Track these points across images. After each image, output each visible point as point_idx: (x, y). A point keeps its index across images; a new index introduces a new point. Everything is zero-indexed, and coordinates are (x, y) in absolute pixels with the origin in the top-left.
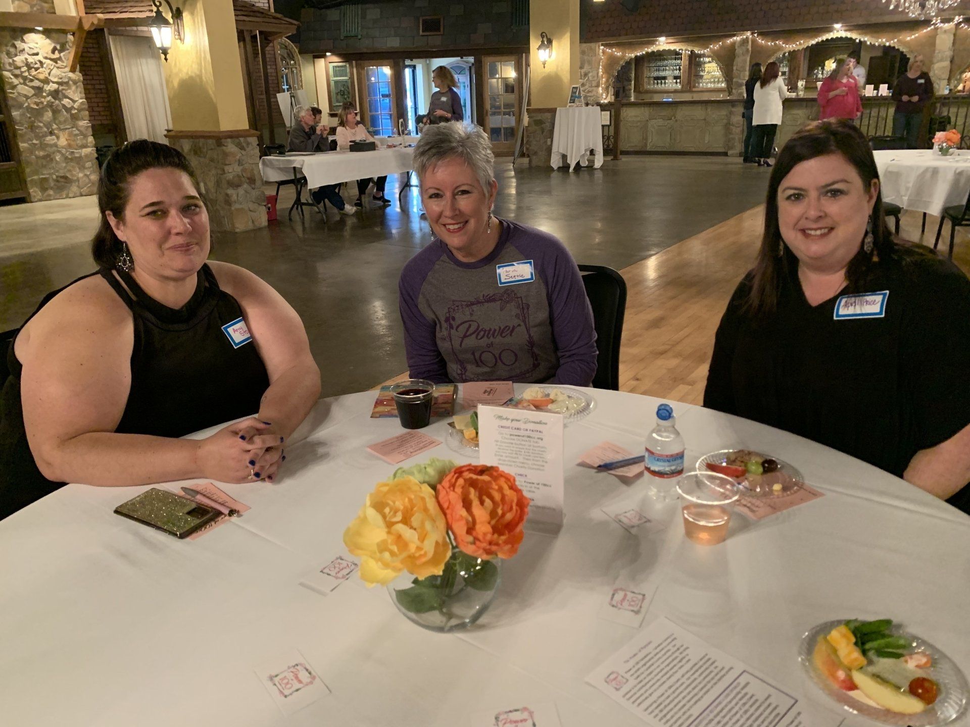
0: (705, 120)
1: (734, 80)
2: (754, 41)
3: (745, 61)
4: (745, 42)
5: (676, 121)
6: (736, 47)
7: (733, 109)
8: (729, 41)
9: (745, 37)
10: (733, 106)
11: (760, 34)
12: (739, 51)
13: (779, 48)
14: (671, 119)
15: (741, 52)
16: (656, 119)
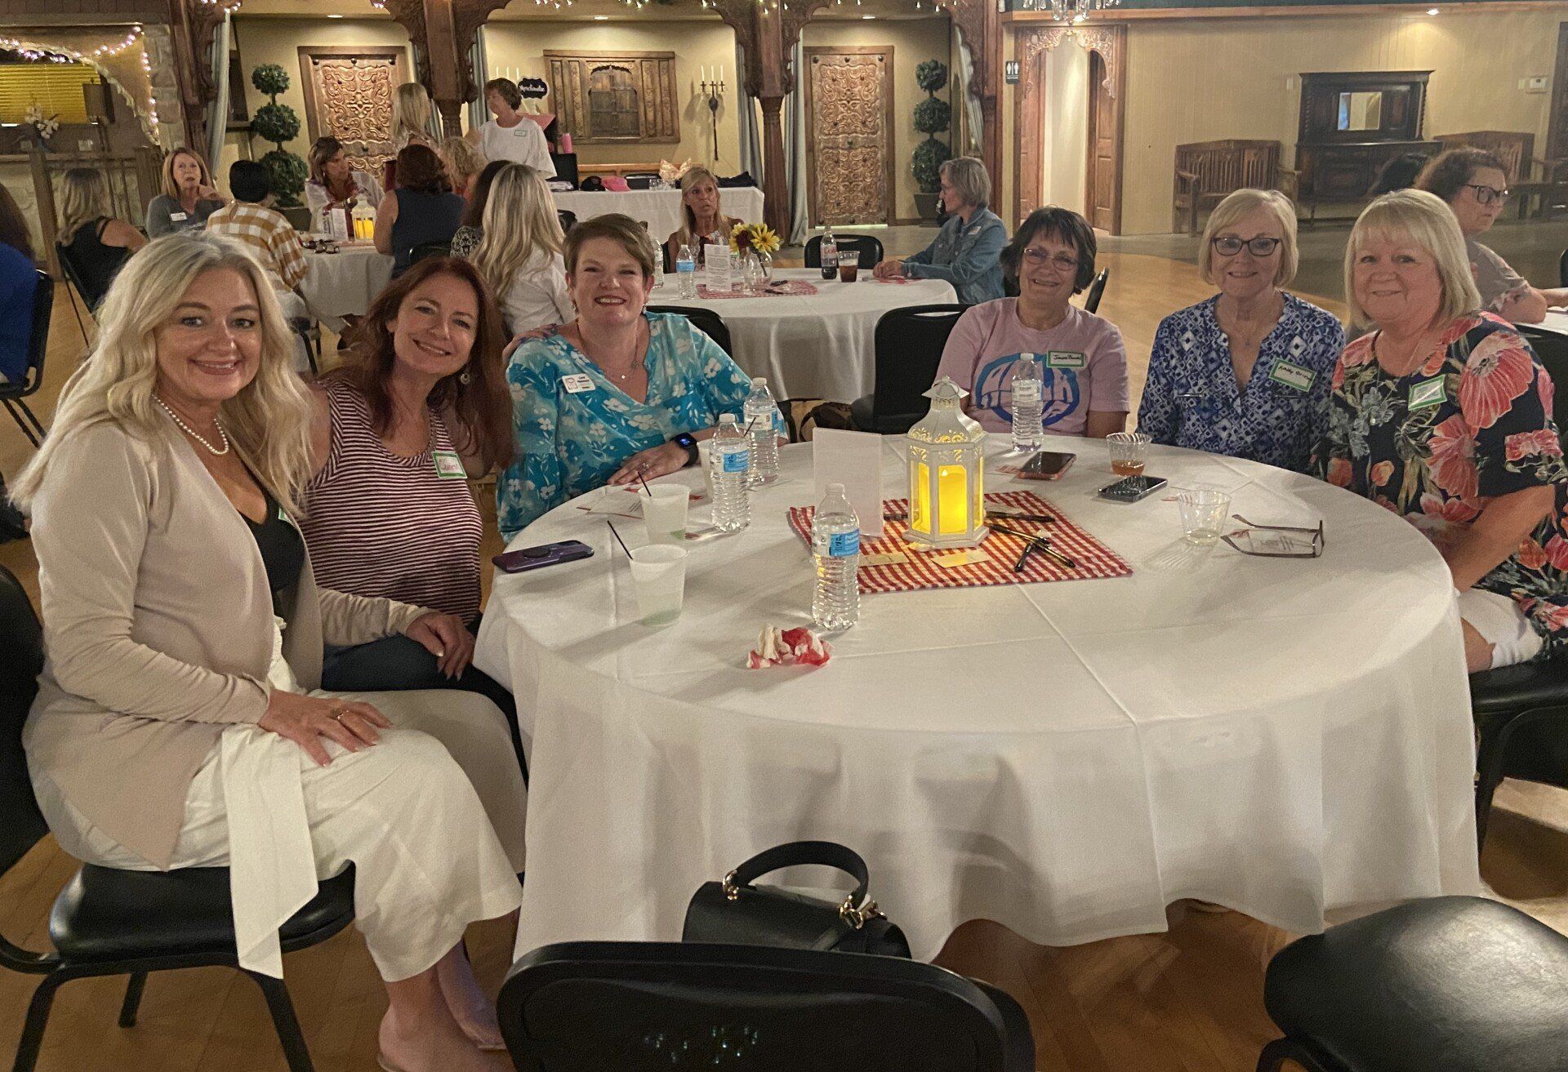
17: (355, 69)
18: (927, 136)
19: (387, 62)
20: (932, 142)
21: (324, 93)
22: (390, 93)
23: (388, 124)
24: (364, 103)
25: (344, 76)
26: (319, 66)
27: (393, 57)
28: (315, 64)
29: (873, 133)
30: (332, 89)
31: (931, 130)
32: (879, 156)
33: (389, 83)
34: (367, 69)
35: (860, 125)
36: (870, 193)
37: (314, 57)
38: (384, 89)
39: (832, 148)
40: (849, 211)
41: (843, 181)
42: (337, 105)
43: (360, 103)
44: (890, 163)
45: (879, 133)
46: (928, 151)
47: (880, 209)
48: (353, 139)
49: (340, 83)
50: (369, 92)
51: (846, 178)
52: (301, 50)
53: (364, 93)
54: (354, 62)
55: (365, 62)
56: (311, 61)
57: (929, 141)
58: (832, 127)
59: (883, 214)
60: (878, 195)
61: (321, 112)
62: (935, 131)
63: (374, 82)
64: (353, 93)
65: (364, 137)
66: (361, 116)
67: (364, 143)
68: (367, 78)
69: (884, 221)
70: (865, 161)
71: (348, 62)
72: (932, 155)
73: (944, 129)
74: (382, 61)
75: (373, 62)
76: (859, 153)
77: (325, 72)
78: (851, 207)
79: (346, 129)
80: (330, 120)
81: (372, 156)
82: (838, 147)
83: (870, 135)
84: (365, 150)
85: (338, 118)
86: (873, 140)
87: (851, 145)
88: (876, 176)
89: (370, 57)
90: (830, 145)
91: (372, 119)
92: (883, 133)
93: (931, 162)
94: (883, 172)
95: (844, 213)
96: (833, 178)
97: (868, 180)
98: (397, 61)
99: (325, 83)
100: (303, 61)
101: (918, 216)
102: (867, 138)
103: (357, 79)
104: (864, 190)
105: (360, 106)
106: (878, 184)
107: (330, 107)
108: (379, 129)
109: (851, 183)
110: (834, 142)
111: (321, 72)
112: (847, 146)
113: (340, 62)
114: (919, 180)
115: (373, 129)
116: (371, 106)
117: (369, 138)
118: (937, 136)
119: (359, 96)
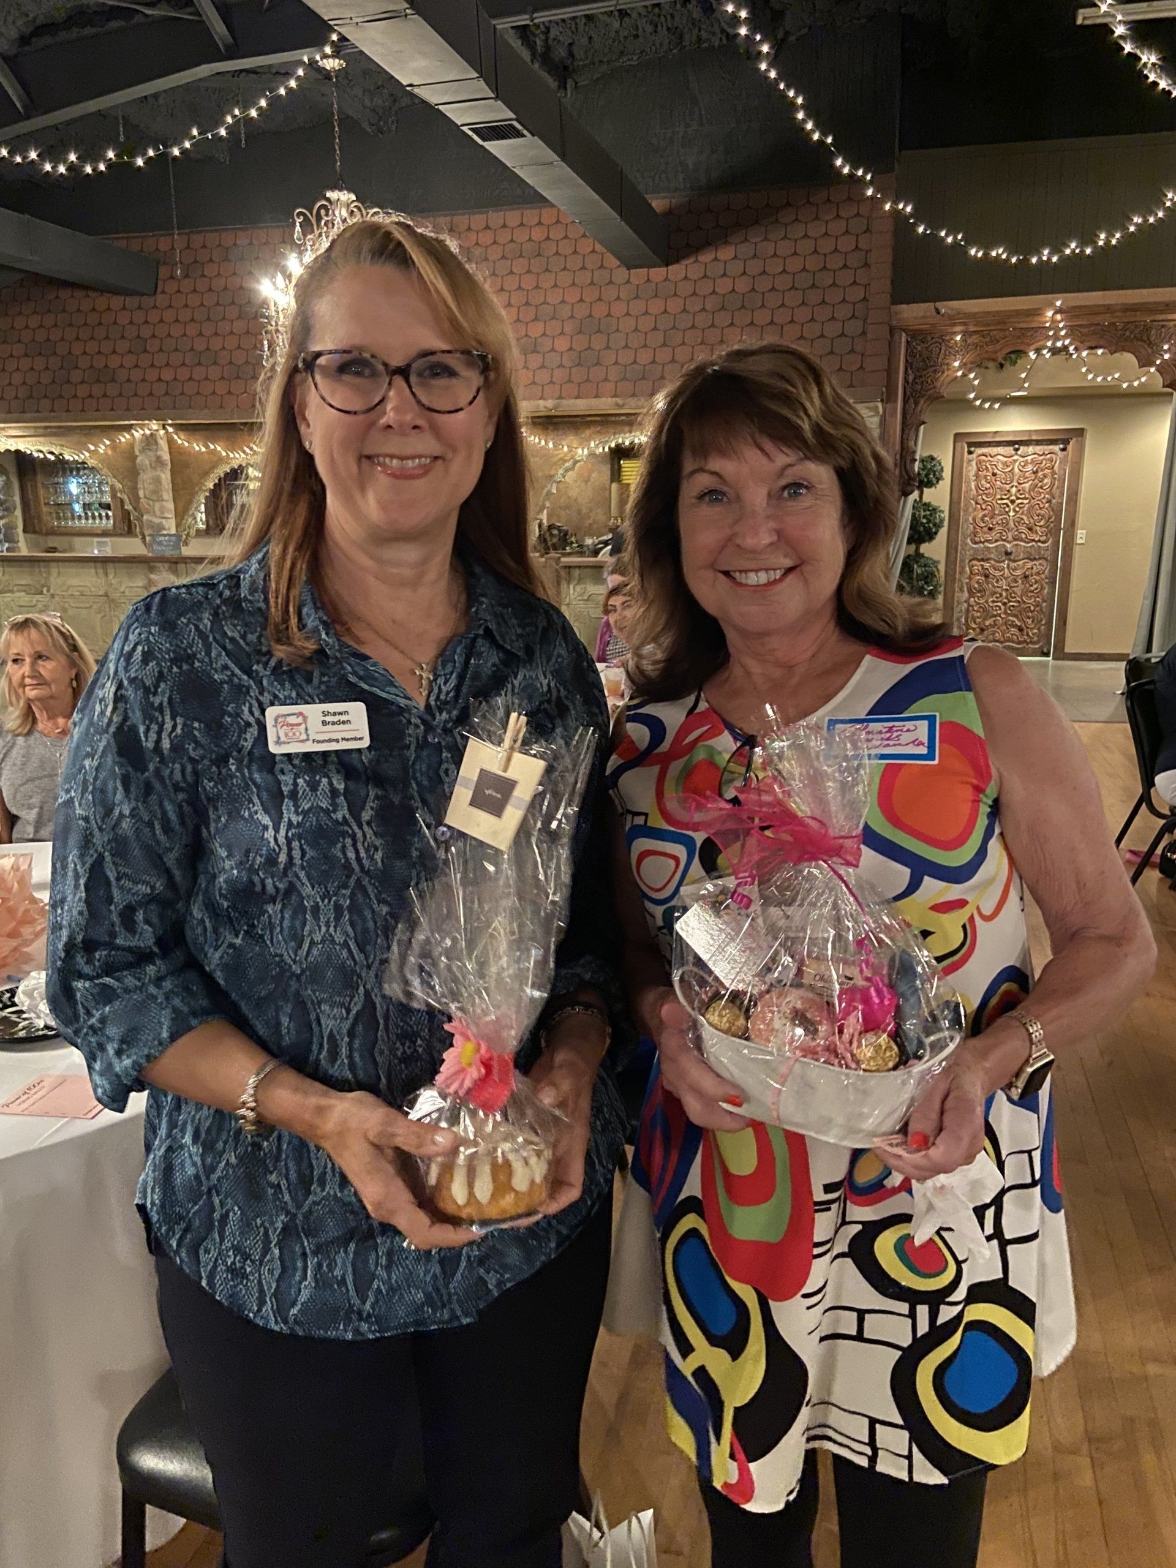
0: (106, 595)
1: (145, 517)
2: (171, 442)
3: (157, 481)
4: (150, 441)
5: (53, 596)
6: (137, 453)
7: (152, 576)
8: (124, 438)
9: (148, 432)
10: (152, 569)
11: (179, 428)
12: (142, 459)
13: (221, 460)
14: (41, 593)
15: (147, 462)
16: (12, 591)
17: (1016, 457)
19: (1056, 448)
21: (973, 487)
22: (1052, 485)
23: (1042, 523)
24: (1018, 498)
25: (1000, 466)
26: (974, 456)
27: (1066, 442)
28: (970, 453)
30: (983, 482)
33: (1053, 473)
34: (1029, 458)
37: (970, 445)
38: (1046, 481)
42: (985, 501)
43: (1013, 498)
48: (997, 541)
49: (994, 474)
50: (1027, 485)
52: (958, 437)
53: (1020, 487)
54: (1017, 450)
55: (1031, 449)
56: (966, 449)
61: (966, 510)
63: (1035, 473)
64: (1008, 487)
65: (1010, 538)
66: (1012, 514)
67: (1008, 545)
68: (1030, 468)
71: (1009, 450)
74: (1051, 447)
75: (1039, 449)
77: (979, 462)
79: (990, 529)
80: (974, 519)
81: (1014, 561)
84: (1008, 554)
85: (985, 516)
89: (1038, 443)
91: (1025, 517)
98: (1070, 447)
99: (977, 476)
100: (958, 449)
103: (1016, 470)
105: (1013, 502)
107: (977, 503)
108: (1030, 529)
111: (974, 463)
113: (1000, 450)
115: (1023, 529)
116: (1026, 501)
117: (1015, 540)
119: (1014, 490)
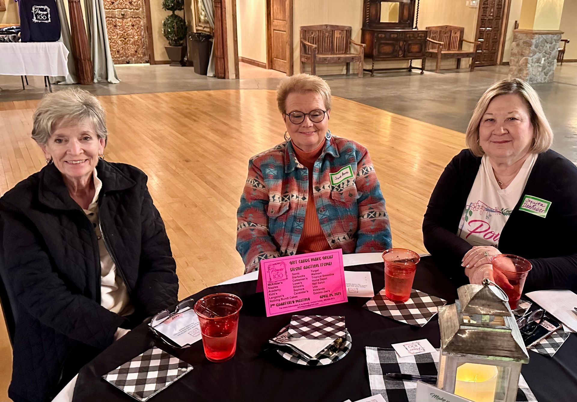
18: (171, 13)
20: (174, 16)
29: (137, 10)
31: (173, 9)
32: (142, 23)
35: (128, 4)
36: (138, 45)
39: (112, 17)
40: (125, 55)
41: (120, 38)
44: (149, 28)
45: (141, 9)
46: (171, 22)
47: (144, 55)
51: (122, 36)
57: (172, 16)
58: (110, 5)
59: (147, 58)
60: (143, 46)
62: (176, 10)
69: (147, 62)
70: (133, 26)
72: (174, 24)
73: (180, 9)
76: (128, 22)
78: (126, 54)
82: (116, 17)
83: (135, 10)
86: (137, 14)
87: (124, 16)
88: (141, 35)
90: (110, 15)
92: (143, 8)
93: (174, 28)
94: (145, 32)
95: (122, 57)
96: (113, 36)
97: (136, 37)
101: (167, 59)
102: (133, 12)
104: (134, 43)
106: (143, 40)
109: (125, 39)
110: (113, 14)
112: (121, 16)
114: (168, 38)
118: (177, 12)
